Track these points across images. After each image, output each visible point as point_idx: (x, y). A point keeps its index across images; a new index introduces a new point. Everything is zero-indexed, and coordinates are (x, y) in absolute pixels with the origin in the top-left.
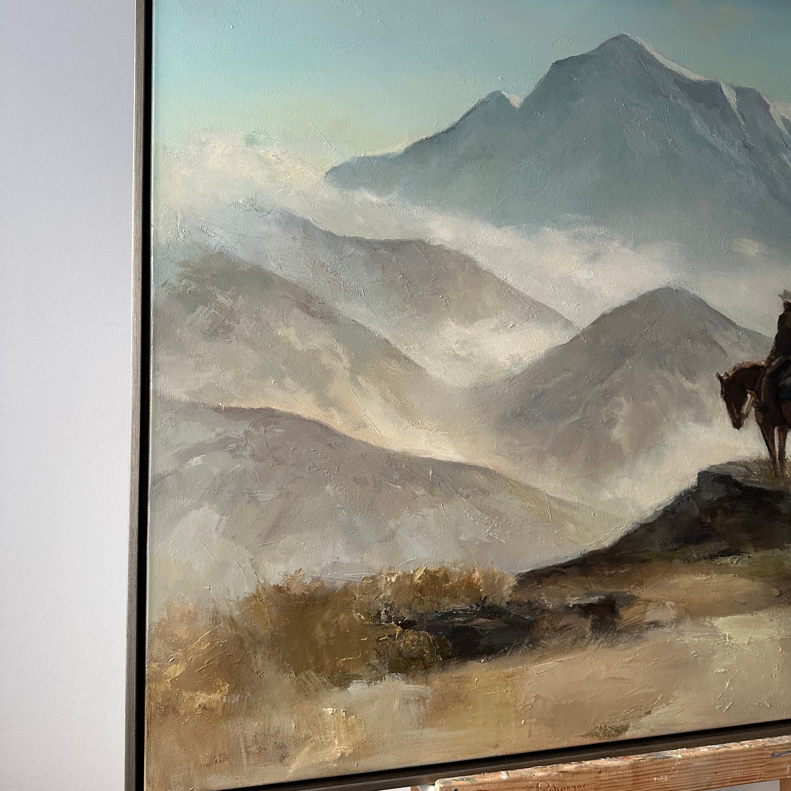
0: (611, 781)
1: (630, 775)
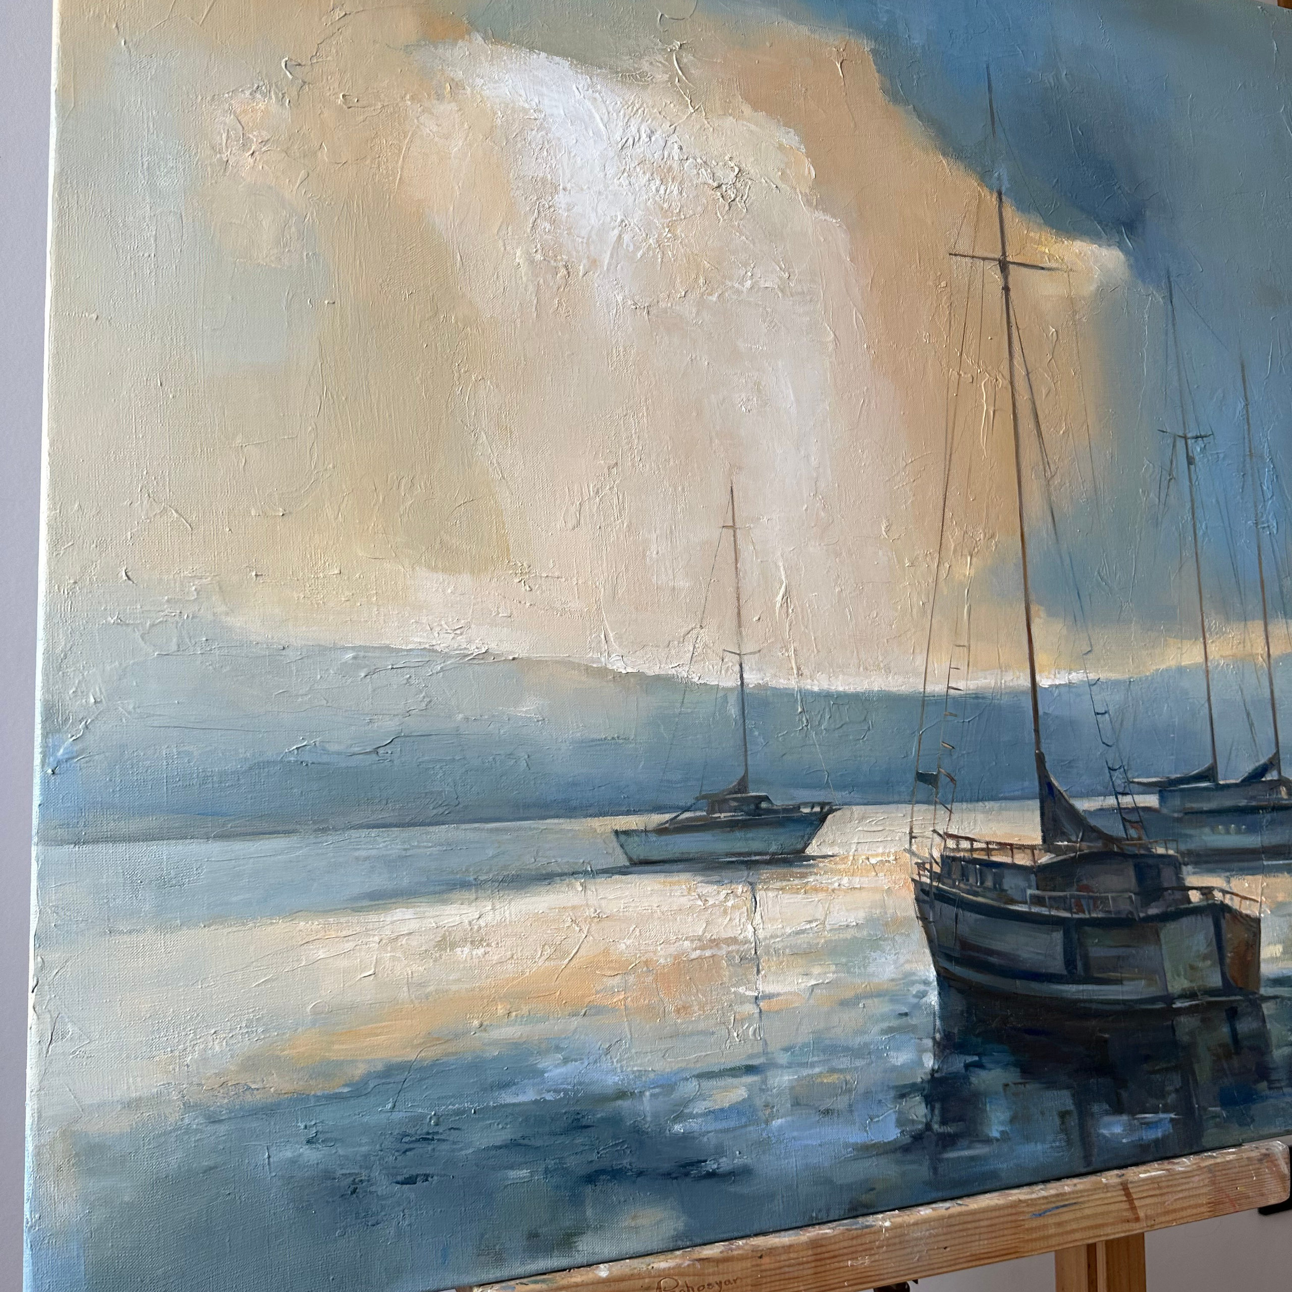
0: (778, 1272)
1: (810, 1259)
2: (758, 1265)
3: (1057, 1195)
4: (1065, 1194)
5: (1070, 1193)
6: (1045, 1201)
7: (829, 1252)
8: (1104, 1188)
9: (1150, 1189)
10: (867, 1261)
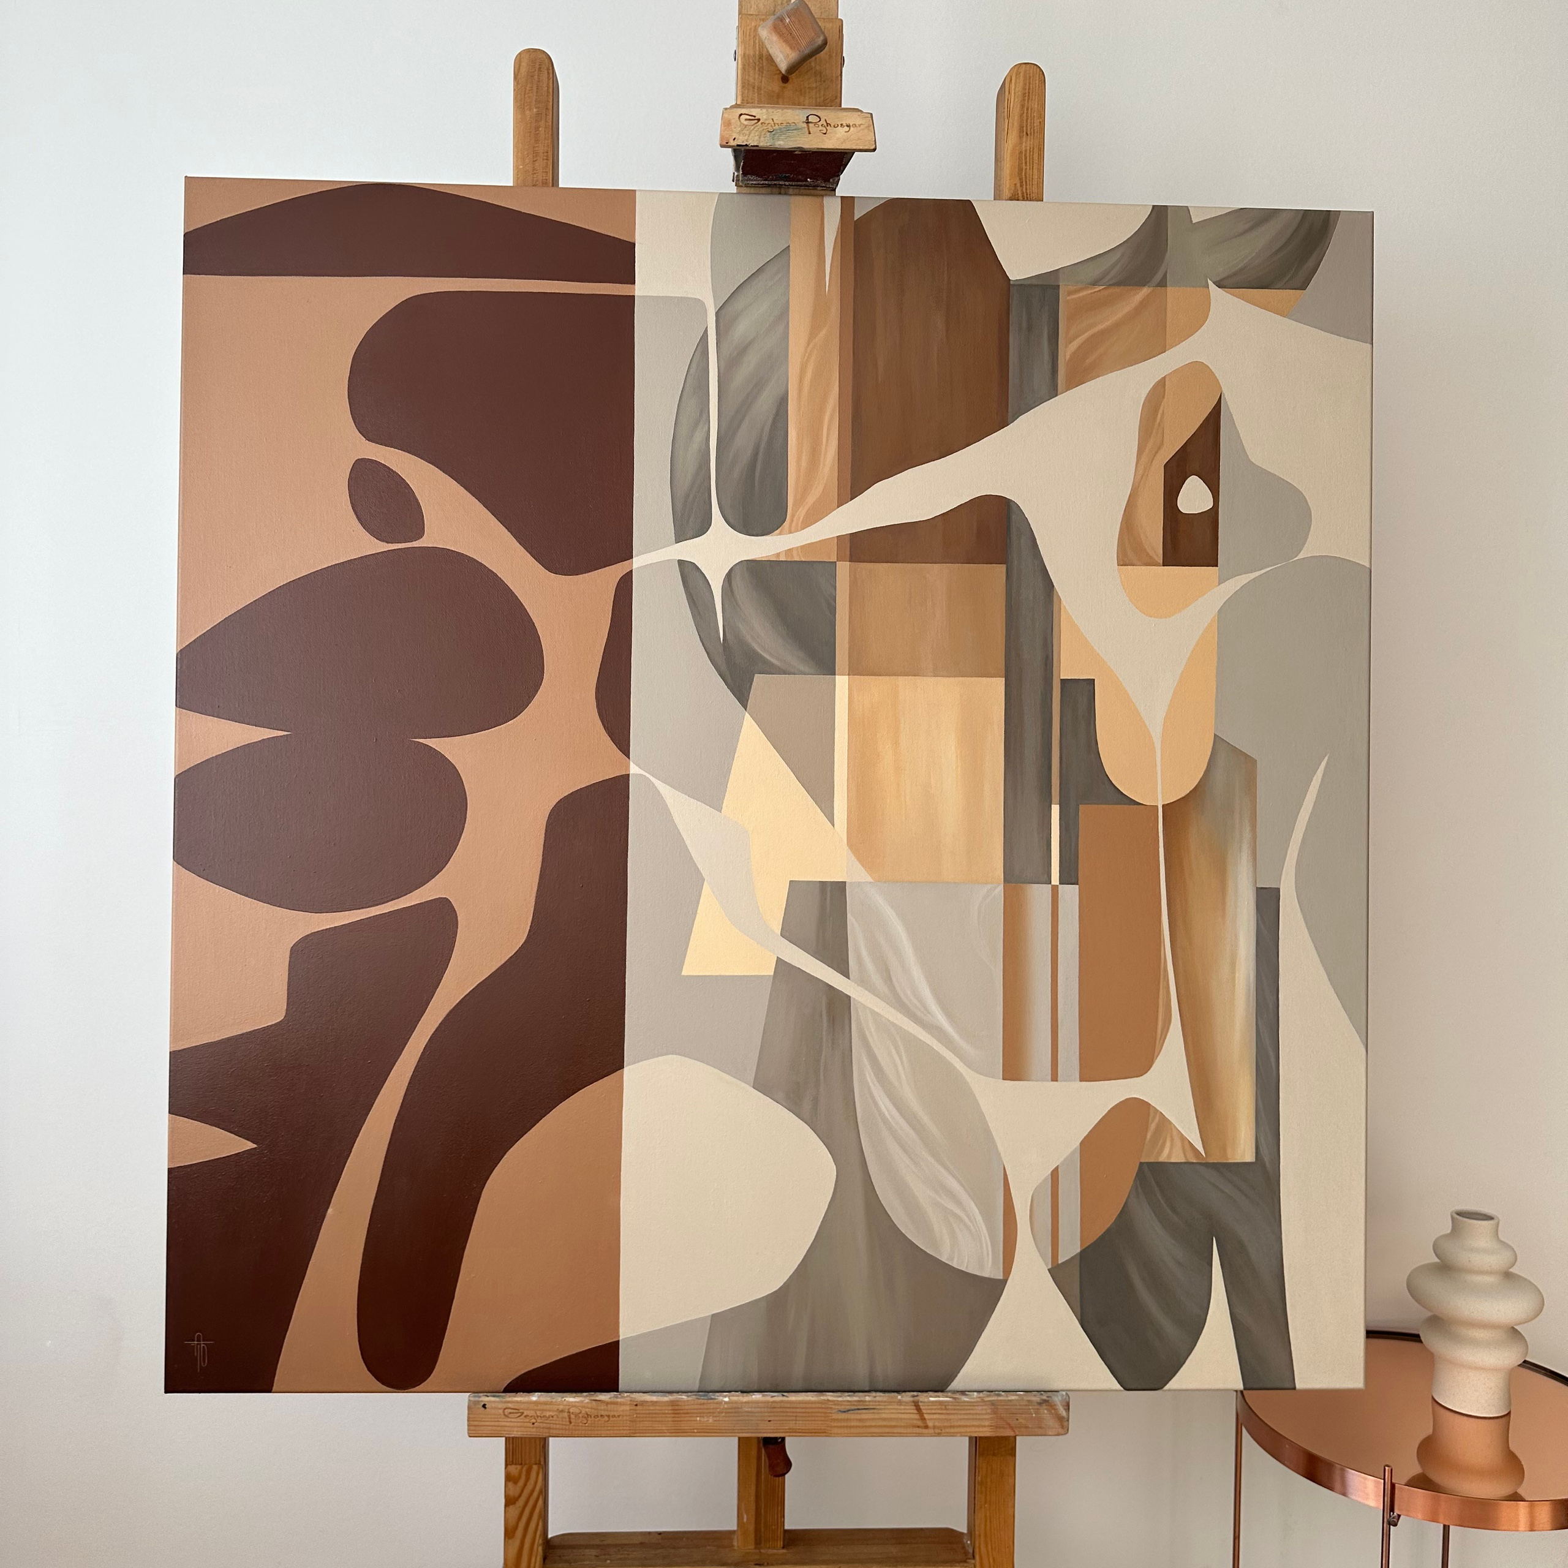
2: (633, 1410)
3: (859, 1401)
4: (865, 1401)
5: (869, 1401)
6: (849, 1403)
7: (683, 1410)
8: (898, 1402)
9: (938, 1409)
10: (711, 1420)
